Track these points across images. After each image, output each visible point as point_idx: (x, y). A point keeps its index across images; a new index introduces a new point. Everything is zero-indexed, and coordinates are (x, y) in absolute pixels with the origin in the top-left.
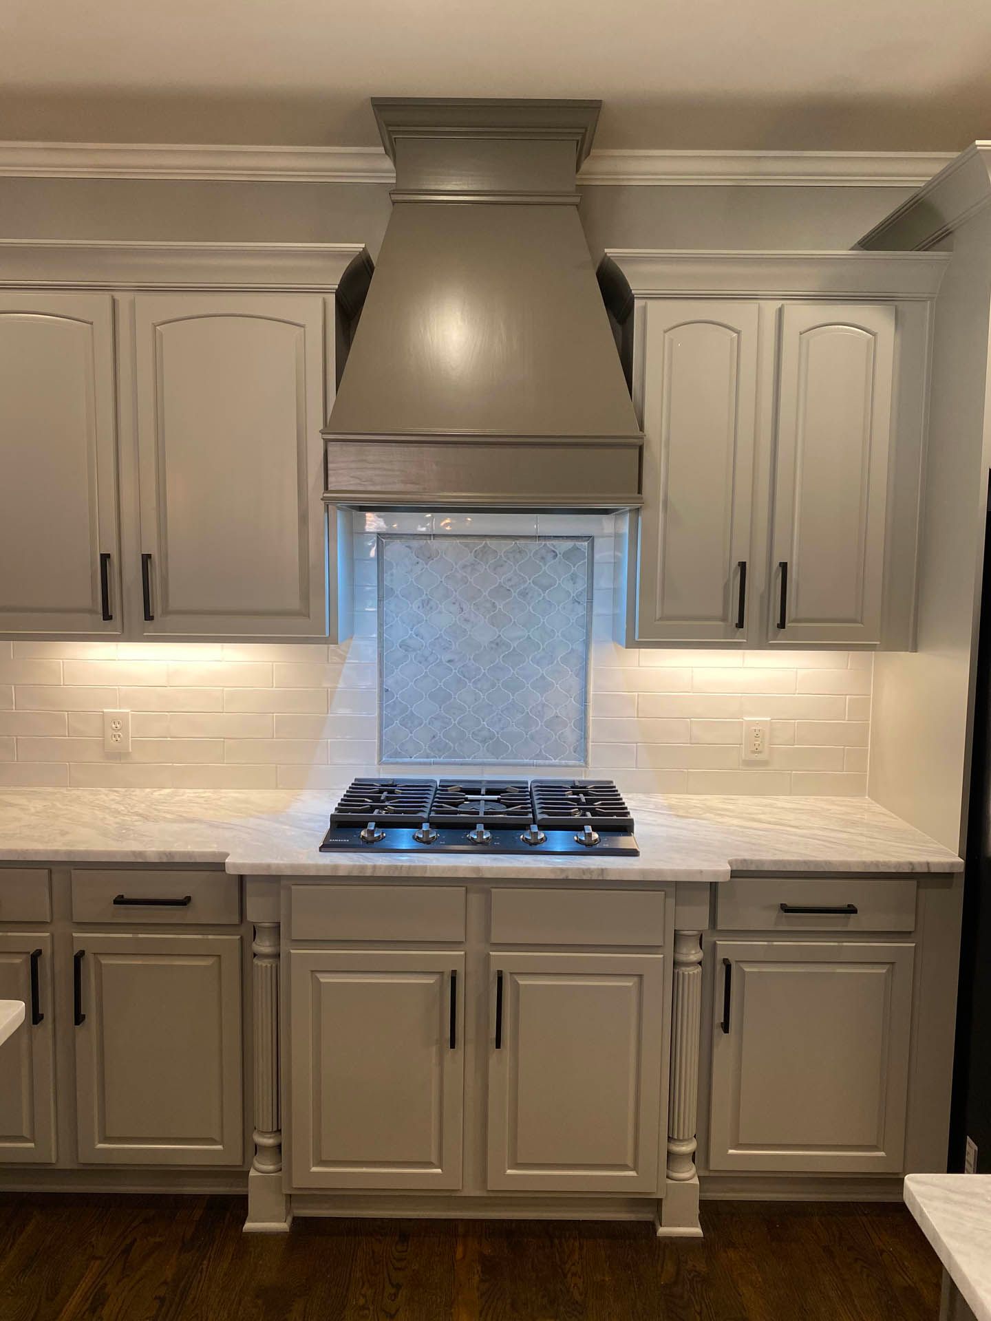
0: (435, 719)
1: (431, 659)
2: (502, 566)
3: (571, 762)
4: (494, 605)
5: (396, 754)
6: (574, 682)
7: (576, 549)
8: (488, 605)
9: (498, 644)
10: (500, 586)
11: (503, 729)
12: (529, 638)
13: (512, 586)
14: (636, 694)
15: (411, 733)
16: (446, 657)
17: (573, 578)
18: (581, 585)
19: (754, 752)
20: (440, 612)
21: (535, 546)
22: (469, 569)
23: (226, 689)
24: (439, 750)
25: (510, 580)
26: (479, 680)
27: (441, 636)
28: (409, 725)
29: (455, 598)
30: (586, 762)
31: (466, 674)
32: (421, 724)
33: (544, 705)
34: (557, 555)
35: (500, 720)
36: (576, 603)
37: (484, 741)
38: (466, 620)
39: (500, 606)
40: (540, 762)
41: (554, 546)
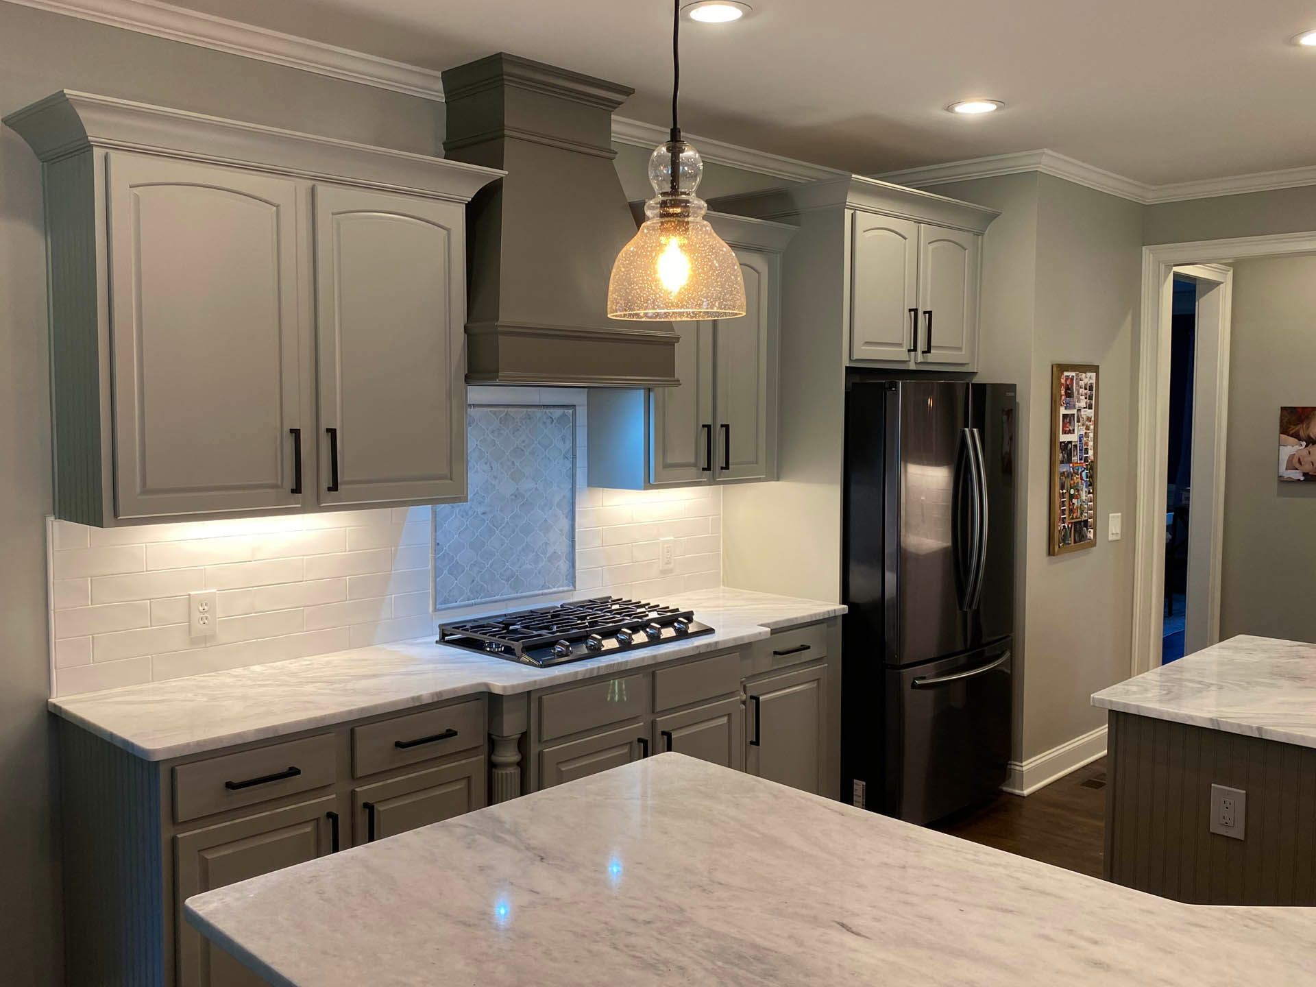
0: (475, 565)
1: (470, 513)
2: (518, 430)
3: (566, 588)
4: (513, 463)
5: (445, 601)
6: (565, 523)
7: (564, 415)
8: (510, 463)
9: (516, 496)
10: (517, 447)
11: (520, 567)
12: (536, 489)
13: (524, 447)
14: (601, 528)
15: (456, 579)
16: (480, 510)
17: (563, 439)
18: (569, 444)
19: (667, 564)
20: (476, 472)
21: (538, 412)
22: (496, 434)
23: (305, 557)
24: (477, 592)
25: (524, 441)
26: (504, 527)
27: (477, 493)
28: (455, 573)
29: (487, 459)
30: (575, 587)
31: (495, 524)
32: (463, 571)
33: (546, 544)
34: (553, 421)
35: (518, 560)
36: (566, 459)
37: (508, 580)
38: (495, 477)
39: (517, 464)
40: (546, 591)
41: (551, 413)
